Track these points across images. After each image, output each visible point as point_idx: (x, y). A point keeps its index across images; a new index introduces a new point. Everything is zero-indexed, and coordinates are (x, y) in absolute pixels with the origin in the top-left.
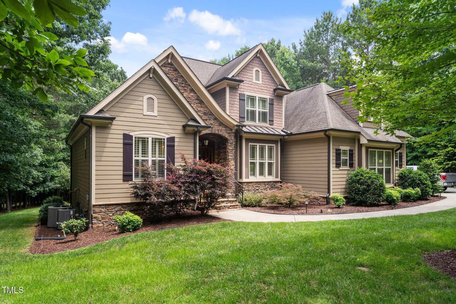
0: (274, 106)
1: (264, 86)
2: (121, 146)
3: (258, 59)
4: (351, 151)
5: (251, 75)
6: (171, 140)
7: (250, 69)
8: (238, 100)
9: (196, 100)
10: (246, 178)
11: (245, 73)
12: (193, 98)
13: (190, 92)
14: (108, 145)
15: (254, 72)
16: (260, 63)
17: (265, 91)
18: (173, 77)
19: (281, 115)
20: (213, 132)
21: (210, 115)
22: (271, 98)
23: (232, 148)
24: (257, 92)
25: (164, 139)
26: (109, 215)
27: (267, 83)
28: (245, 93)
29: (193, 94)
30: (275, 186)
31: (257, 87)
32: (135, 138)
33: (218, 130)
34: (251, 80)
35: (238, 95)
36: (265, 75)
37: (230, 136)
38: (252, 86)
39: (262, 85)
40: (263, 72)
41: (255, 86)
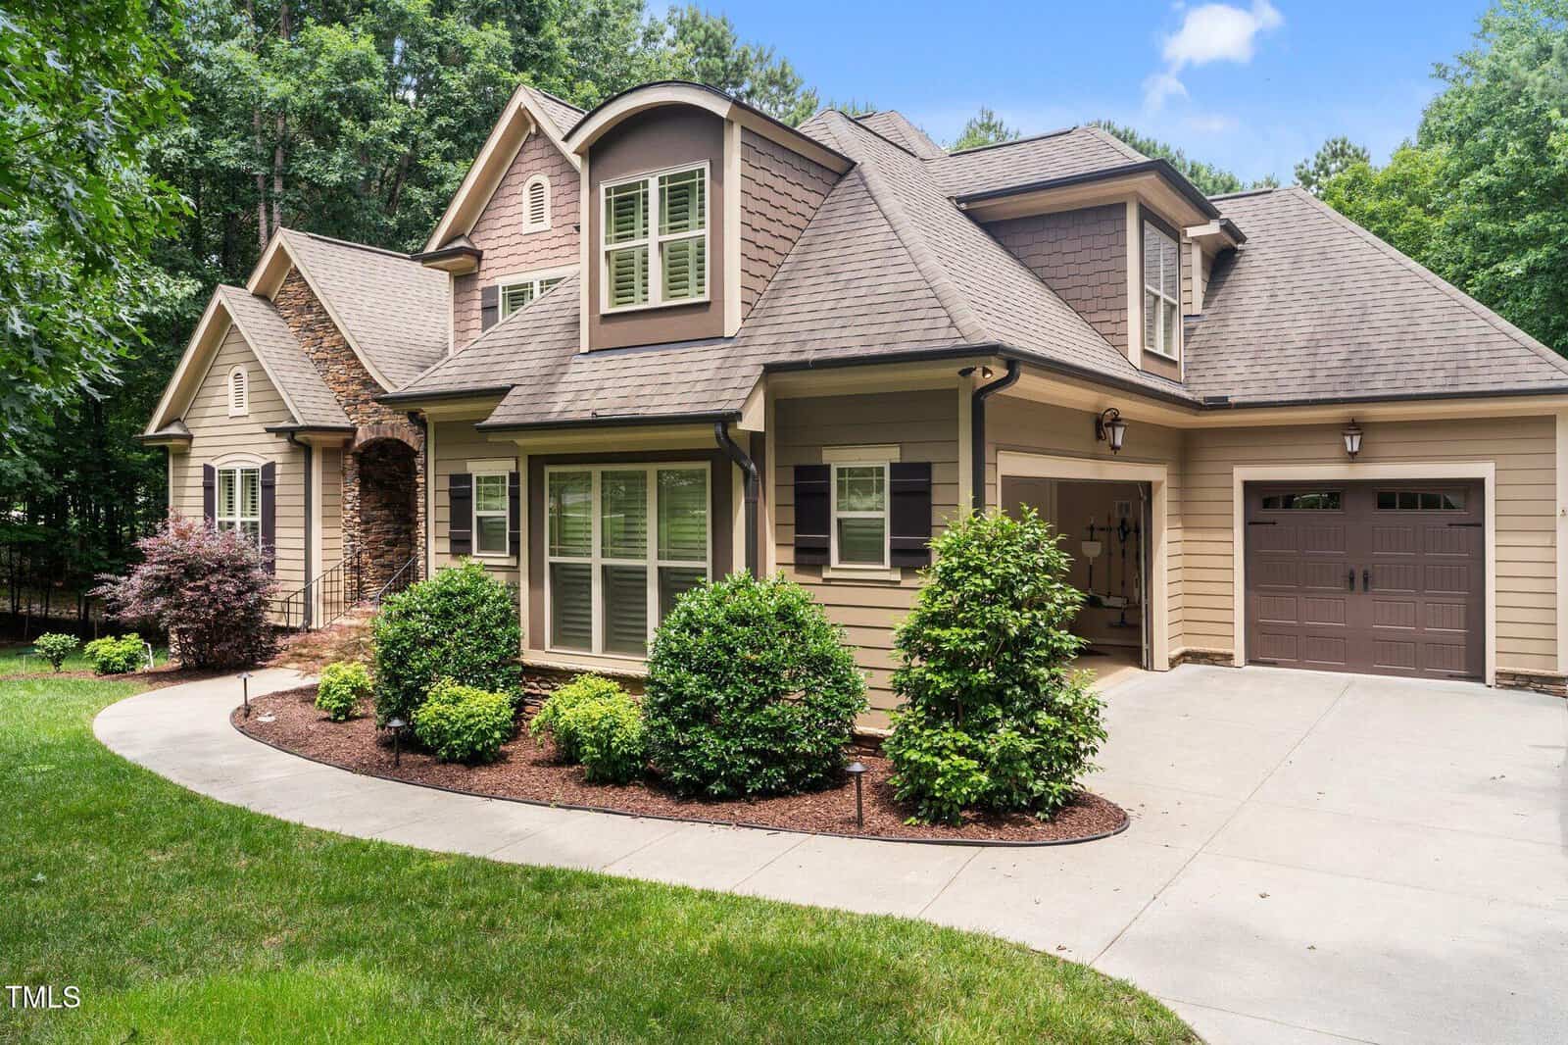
1: (560, 232)
2: (202, 491)
3: (538, 143)
4: (515, 478)
5: (518, 208)
6: (269, 469)
8: (480, 314)
9: (346, 350)
11: (497, 213)
14: (187, 491)
15: (526, 196)
18: (304, 302)
20: (382, 435)
24: (535, 266)
25: (258, 470)
28: (498, 281)
31: (537, 245)
32: (219, 472)
33: (392, 428)
34: (513, 230)
35: (479, 295)
36: (561, 190)
38: (521, 249)
39: (555, 232)
40: (556, 180)
41: (531, 247)
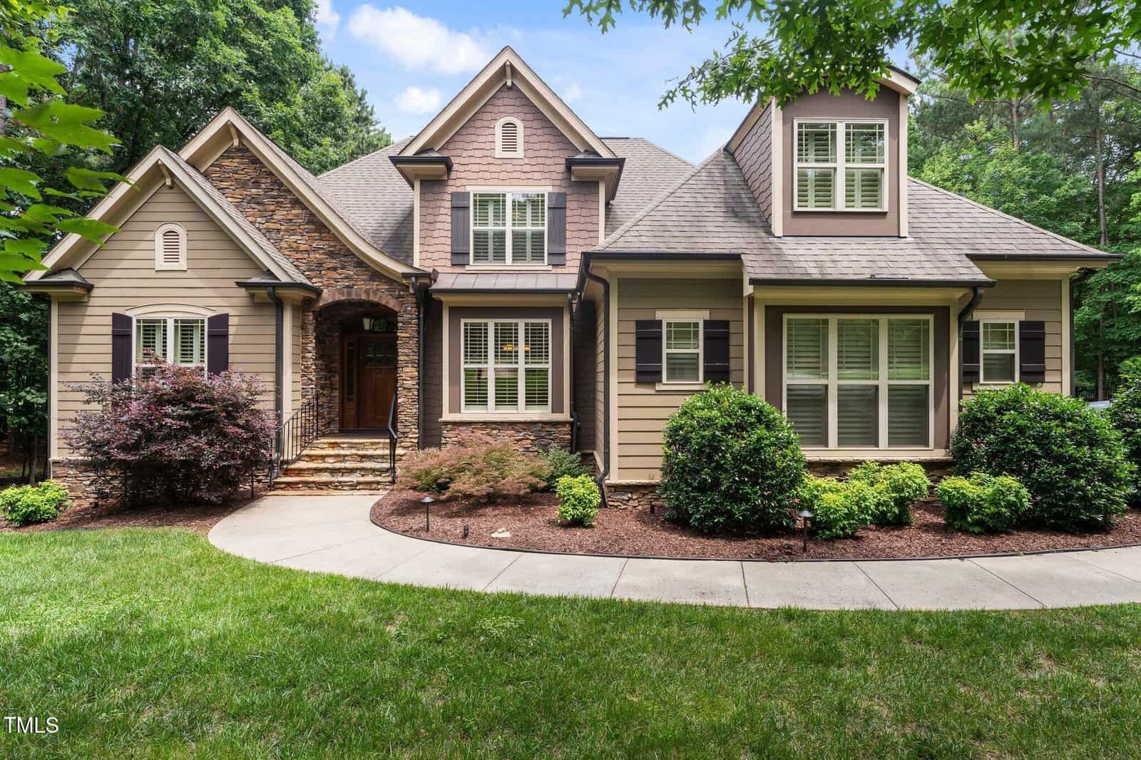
0: (568, 213)
1: (533, 161)
2: (109, 339)
3: (511, 94)
4: (717, 325)
5: (490, 138)
6: (219, 323)
7: (486, 124)
8: (449, 212)
9: (307, 224)
10: (450, 411)
11: (468, 138)
12: (300, 221)
13: (293, 208)
14: (82, 339)
15: (498, 131)
16: (518, 102)
17: (537, 176)
18: (249, 178)
19: (592, 234)
20: (354, 297)
21: (345, 256)
22: (556, 190)
23: (408, 335)
24: (507, 182)
25: (203, 321)
26: (84, 482)
27: (542, 153)
28: (468, 189)
29: (301, 211)
30: (550, 435)
31: (510, 168)
32: (138, 321)
33: (367, 292)
34: (488, 153)
35: (449, 197)
36: (534, 131)
37: (402, 304)
38: (492, 168)
39: (527, 161)
40: (530, 124)
41: (504, 168)
